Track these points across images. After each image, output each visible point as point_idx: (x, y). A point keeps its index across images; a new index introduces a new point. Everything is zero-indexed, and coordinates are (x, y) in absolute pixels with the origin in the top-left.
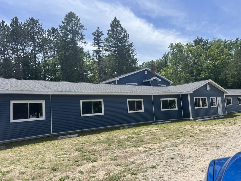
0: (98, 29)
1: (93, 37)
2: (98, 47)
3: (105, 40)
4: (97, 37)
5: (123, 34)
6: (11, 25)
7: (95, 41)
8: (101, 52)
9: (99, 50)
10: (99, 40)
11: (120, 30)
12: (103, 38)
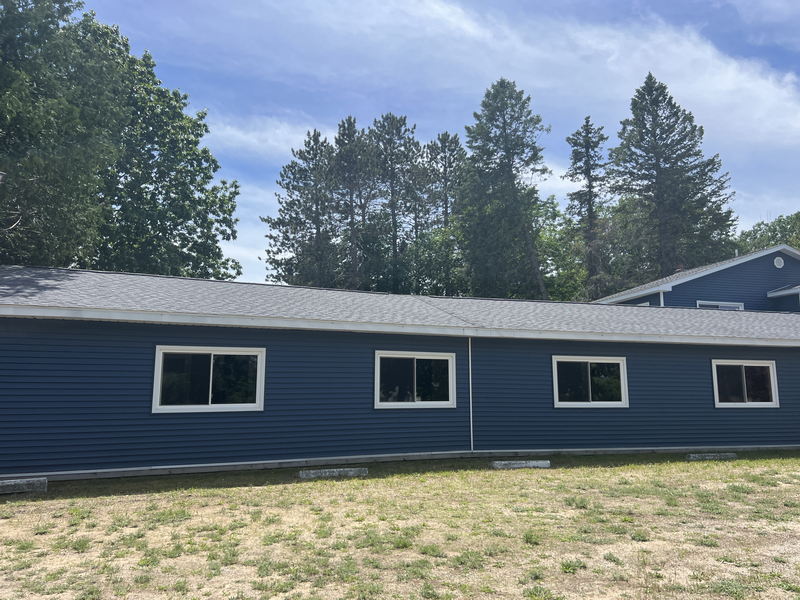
0: (587, 122)
1: (570, 149)
2: (585, 182)
3: (611, 155)
4: (583, 150)
5: (678, 128)
6: (338, 141)
7: (575, 163)
8: (596, 196)
9: (590, 192)
10: (590, 157)
11: (667, 118)
12: (603, 151)
